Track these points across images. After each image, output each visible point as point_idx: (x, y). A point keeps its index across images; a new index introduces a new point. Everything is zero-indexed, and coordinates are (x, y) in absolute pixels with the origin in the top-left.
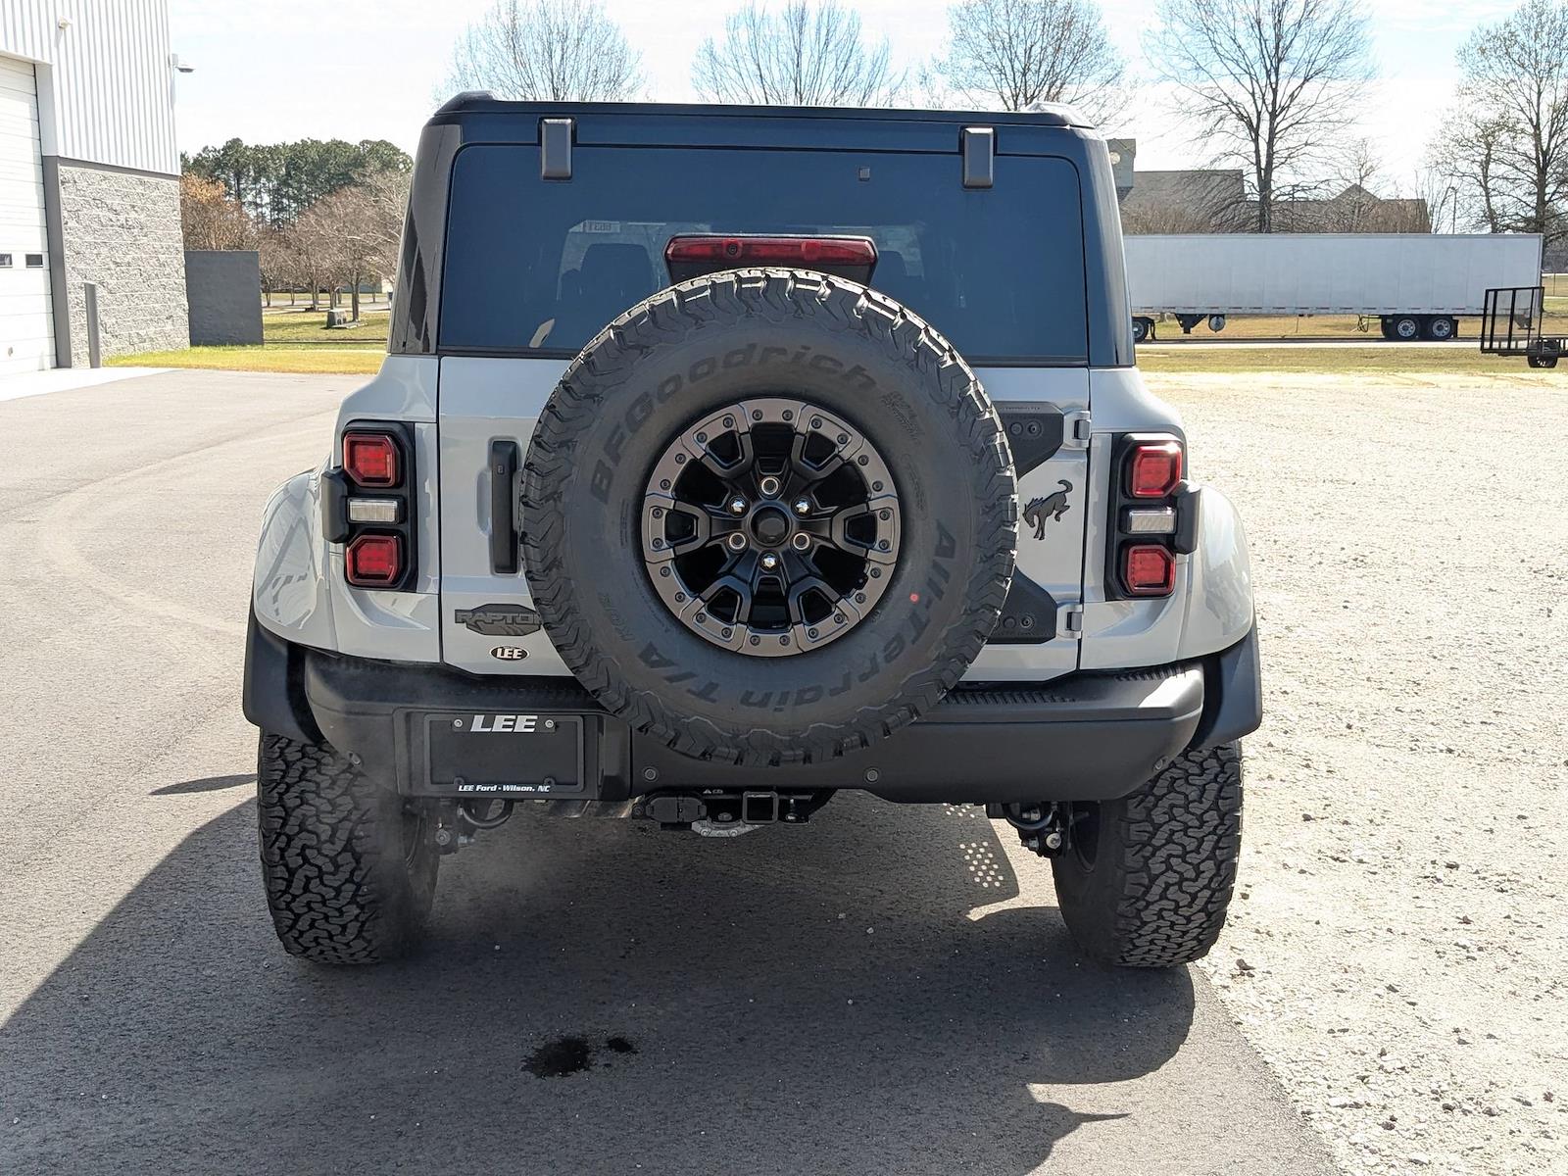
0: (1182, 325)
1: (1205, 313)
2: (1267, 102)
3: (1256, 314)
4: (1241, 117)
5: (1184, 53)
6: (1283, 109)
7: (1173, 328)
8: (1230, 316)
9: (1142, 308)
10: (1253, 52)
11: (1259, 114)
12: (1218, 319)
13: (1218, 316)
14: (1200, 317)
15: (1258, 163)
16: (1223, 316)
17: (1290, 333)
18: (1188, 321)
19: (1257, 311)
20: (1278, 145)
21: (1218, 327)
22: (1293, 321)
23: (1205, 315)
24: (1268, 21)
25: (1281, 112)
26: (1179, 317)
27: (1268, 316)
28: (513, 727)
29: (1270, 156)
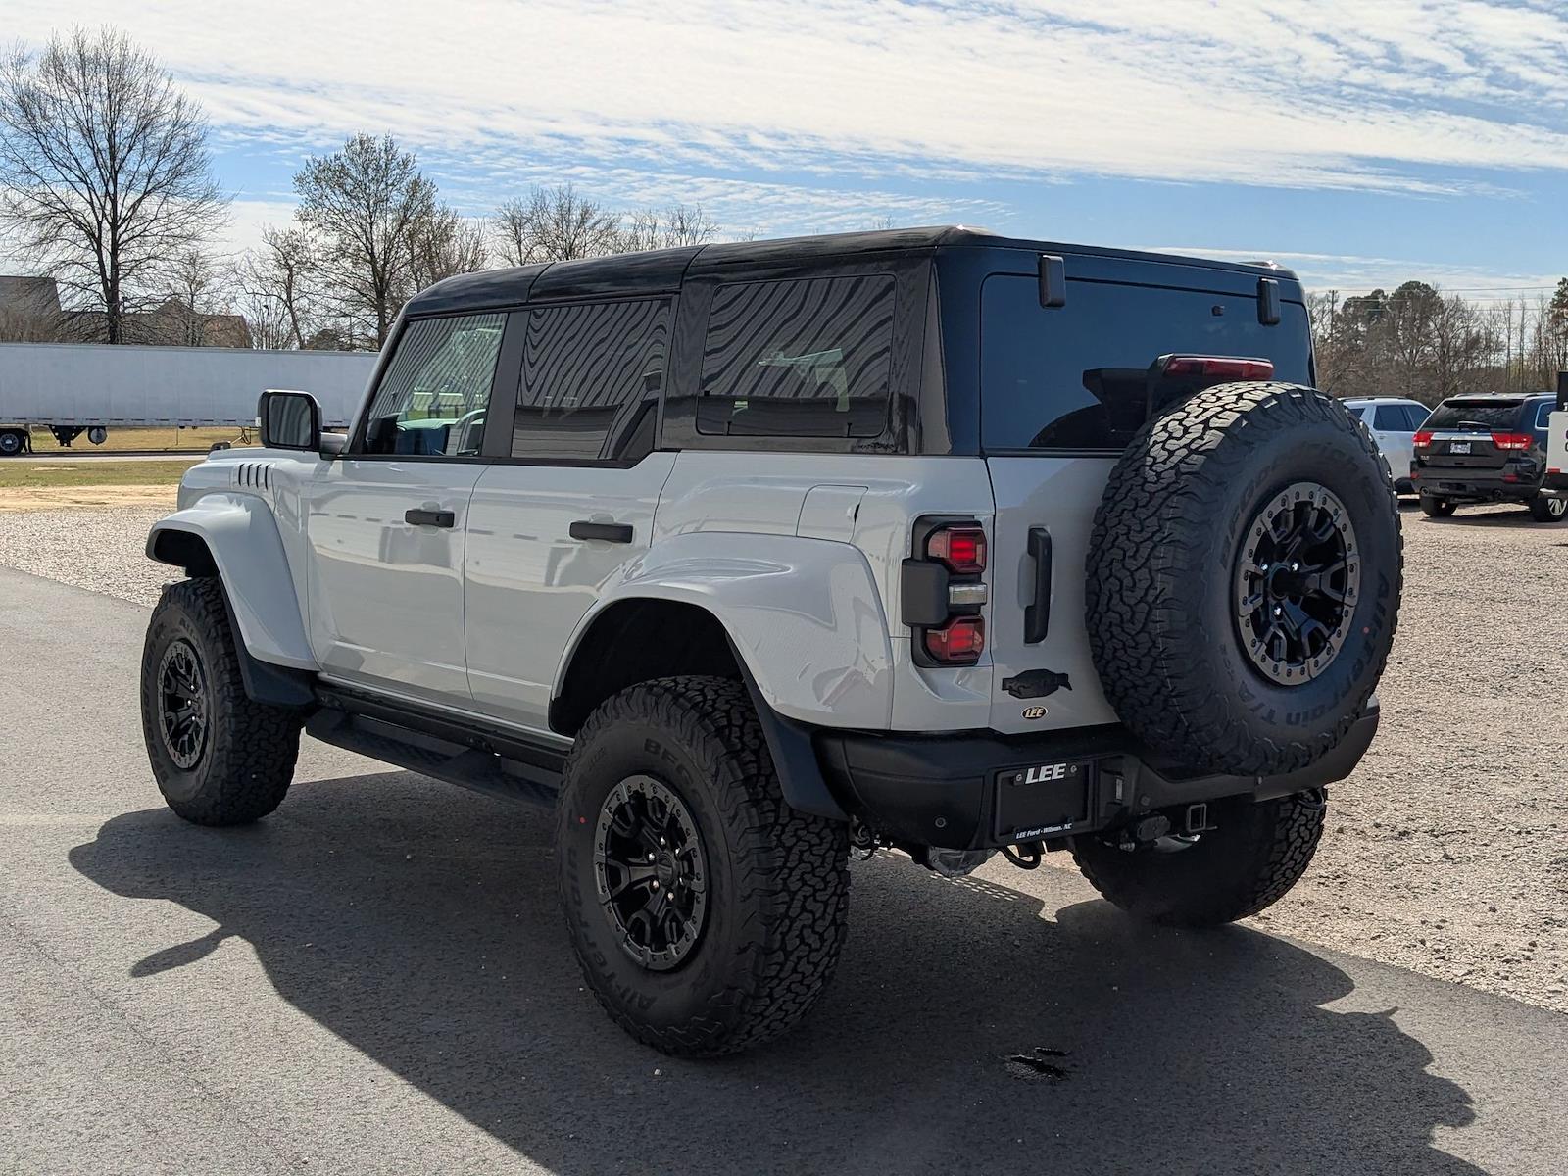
0: (57, 438)
1: (85, 424)
2: (107, 212)
3: (137, 425)
4: (80, 226)
5: (10, 155)
6: (125, 220)
7: (49, 441)
8: (114, 428)
9: (14, 419)
10: (88, 162)
11: (100, 224)
12: (98, 432)
13: (98, 428)
14: (79, 430)
15: (103, 273)
16: (103, 428)
17: (172, 445)
18: (65, 434)
19: (140, 423)
20: (121, 257)
21: (100, 439)
22: (172, 433)
23: (85, 427)
24: (101, 129)
25: (122, 223)
26: (56, 429)
27: (152, 427)
28: (1050, 775)
29: (115, 266)
